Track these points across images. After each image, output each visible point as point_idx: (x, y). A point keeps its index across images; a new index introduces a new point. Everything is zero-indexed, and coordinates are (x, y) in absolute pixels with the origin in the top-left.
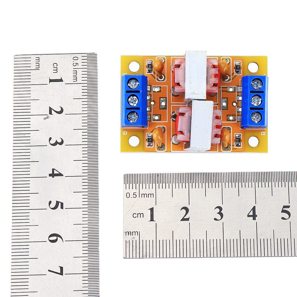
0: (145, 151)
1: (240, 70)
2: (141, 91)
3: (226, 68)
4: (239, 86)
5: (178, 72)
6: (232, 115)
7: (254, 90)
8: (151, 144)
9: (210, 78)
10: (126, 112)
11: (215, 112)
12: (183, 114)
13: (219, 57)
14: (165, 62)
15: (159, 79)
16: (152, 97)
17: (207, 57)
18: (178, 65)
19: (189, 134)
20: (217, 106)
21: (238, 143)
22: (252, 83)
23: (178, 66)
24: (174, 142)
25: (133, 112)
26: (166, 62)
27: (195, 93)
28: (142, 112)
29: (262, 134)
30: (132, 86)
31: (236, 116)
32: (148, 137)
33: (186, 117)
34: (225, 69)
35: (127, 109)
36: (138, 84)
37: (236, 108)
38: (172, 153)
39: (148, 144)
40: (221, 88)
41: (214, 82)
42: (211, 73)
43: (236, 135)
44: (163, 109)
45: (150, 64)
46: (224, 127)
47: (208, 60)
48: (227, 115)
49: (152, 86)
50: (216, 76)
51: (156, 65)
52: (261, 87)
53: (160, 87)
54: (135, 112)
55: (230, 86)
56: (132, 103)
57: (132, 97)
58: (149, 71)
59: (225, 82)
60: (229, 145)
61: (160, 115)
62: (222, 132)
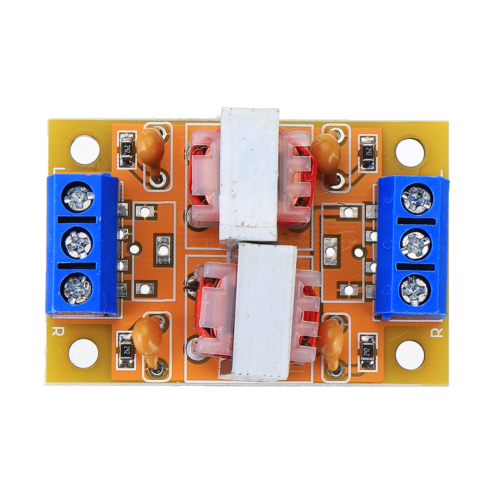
0: (114, 381)
1: (375, 160)
2: (99, 219)
3: (333, 155)
4: (371, 203)
5: (202, 165)
6: (352, 283)
7: (408, 215)
8: (131, 362)
9: (288, 184)
10: (58, 276)
11: (301, 276)
12: (213, 282)
13: (318, 124)
14: (168, 137)
15: (153, 184)
16: (133, 233)
17: (281, 122)
18: (200, 147)
19: (230, 337)
20: (312, 257)
21: (367, 359)
22: (404, 196)
23: (202, 150)
24: (193, 357)
25: (78, 275)
26: (172, 136)
27: (246, 225)
28: (103, 277)
29: (432, 336)
30: (75, 202)
31: (363, 286)
32: (122, 341)
33: (222, 290)
34: (330, 159)
35: (61, 266)
36: (91, 197)
37: (363, 263)
38: (188, 384)
39: (121, 362)
40: (322, 209)
41: (299, 195)
42: (290, 170)
43: (361, 336)
44: (164, 265)
45: (127, 144)
46: (330, 316)
47: (282, 133)
48: (339, 284)
49: (134, 203)
50: (305, 176)
51: (143, 147)
52: (428, 207)
53: (156, 206)
54: (83, 275)
55: (346, 204)
56: (76, 250)
57: (75, 235)
58: (127, 163)
59: (331, 192)
60: (343, 363)
61: (155, 282)
62: (322, 330)
